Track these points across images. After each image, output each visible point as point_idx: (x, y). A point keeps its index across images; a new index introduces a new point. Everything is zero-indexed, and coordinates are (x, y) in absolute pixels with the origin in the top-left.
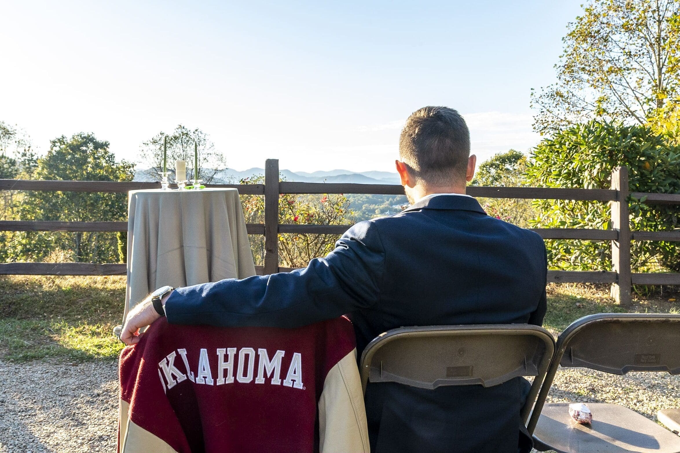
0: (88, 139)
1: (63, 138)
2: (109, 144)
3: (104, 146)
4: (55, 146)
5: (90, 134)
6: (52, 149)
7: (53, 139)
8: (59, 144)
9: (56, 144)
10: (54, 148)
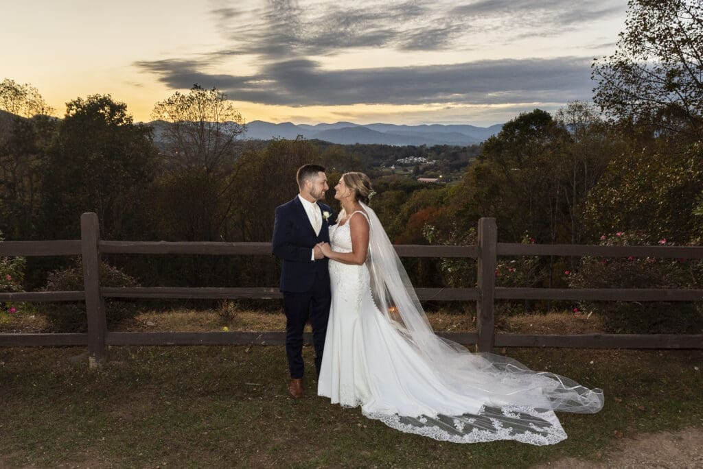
0: (105, 102)
1: (79, 99)
2: (126, 107)
3: (122, 108)
4: (71, 109)
5: (106, 95)
6: (68, 112)
7: (69, 101)
8: (75, 107)
9: (73, 107)
10: (71, 111)
